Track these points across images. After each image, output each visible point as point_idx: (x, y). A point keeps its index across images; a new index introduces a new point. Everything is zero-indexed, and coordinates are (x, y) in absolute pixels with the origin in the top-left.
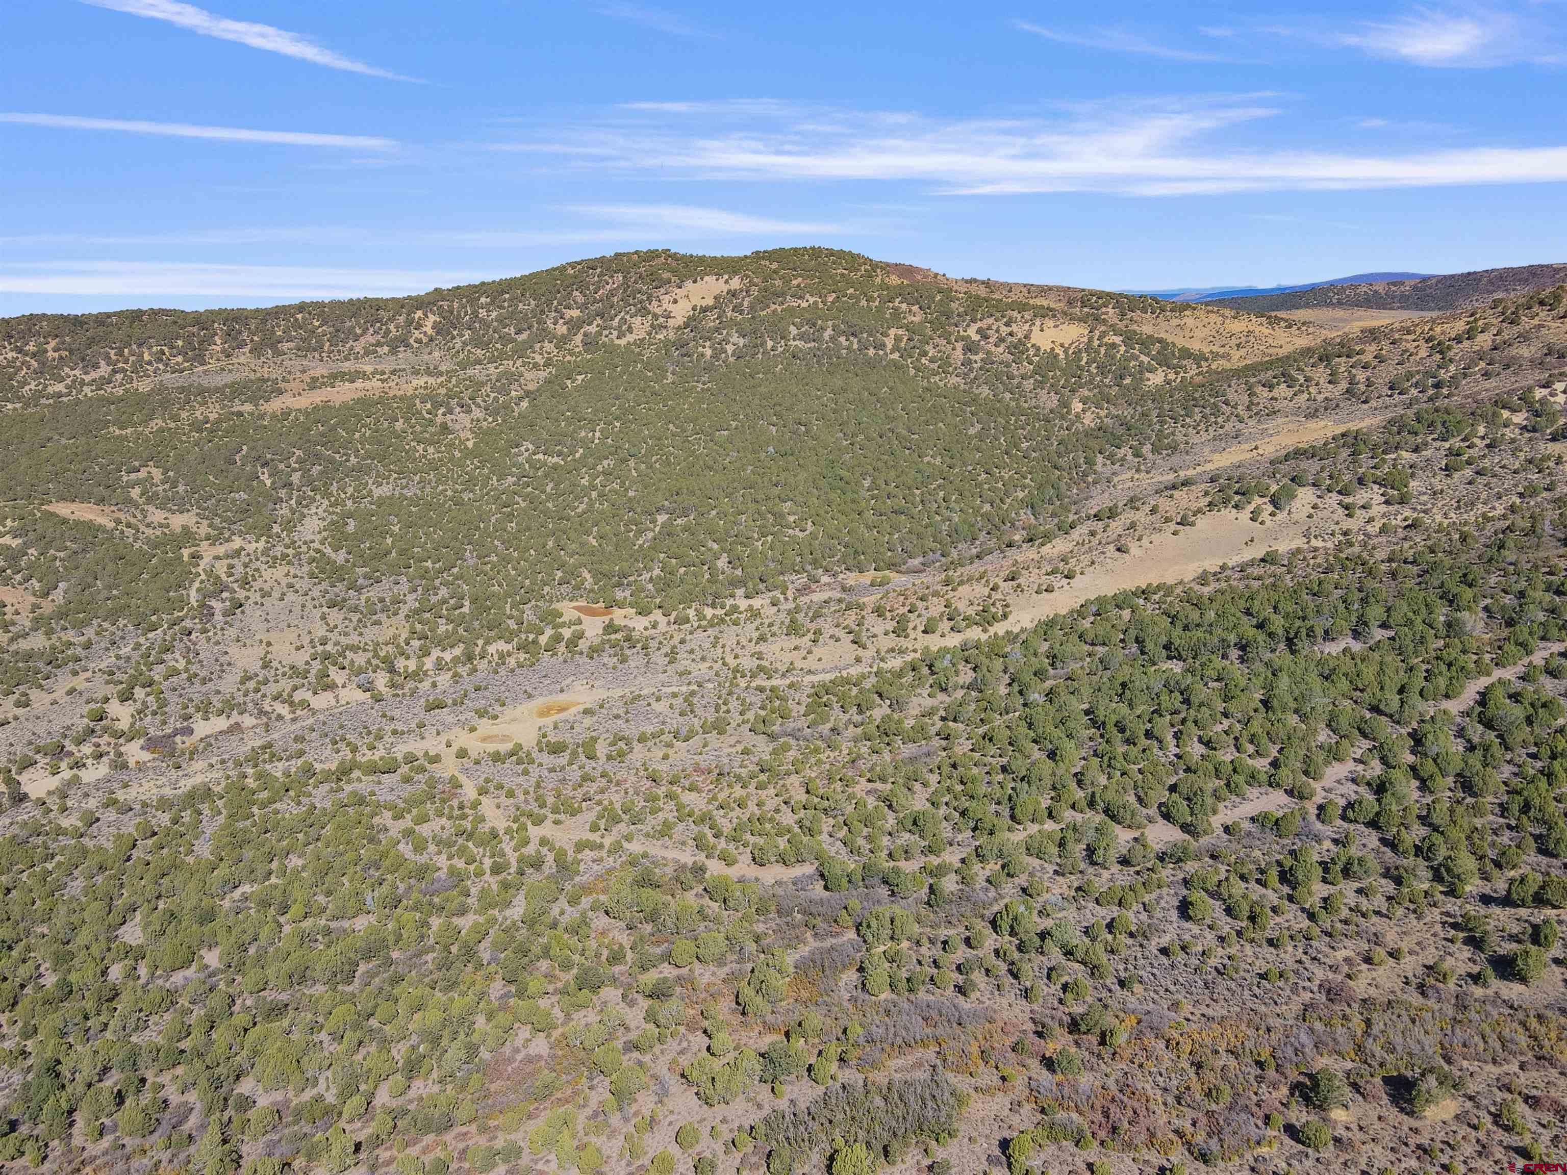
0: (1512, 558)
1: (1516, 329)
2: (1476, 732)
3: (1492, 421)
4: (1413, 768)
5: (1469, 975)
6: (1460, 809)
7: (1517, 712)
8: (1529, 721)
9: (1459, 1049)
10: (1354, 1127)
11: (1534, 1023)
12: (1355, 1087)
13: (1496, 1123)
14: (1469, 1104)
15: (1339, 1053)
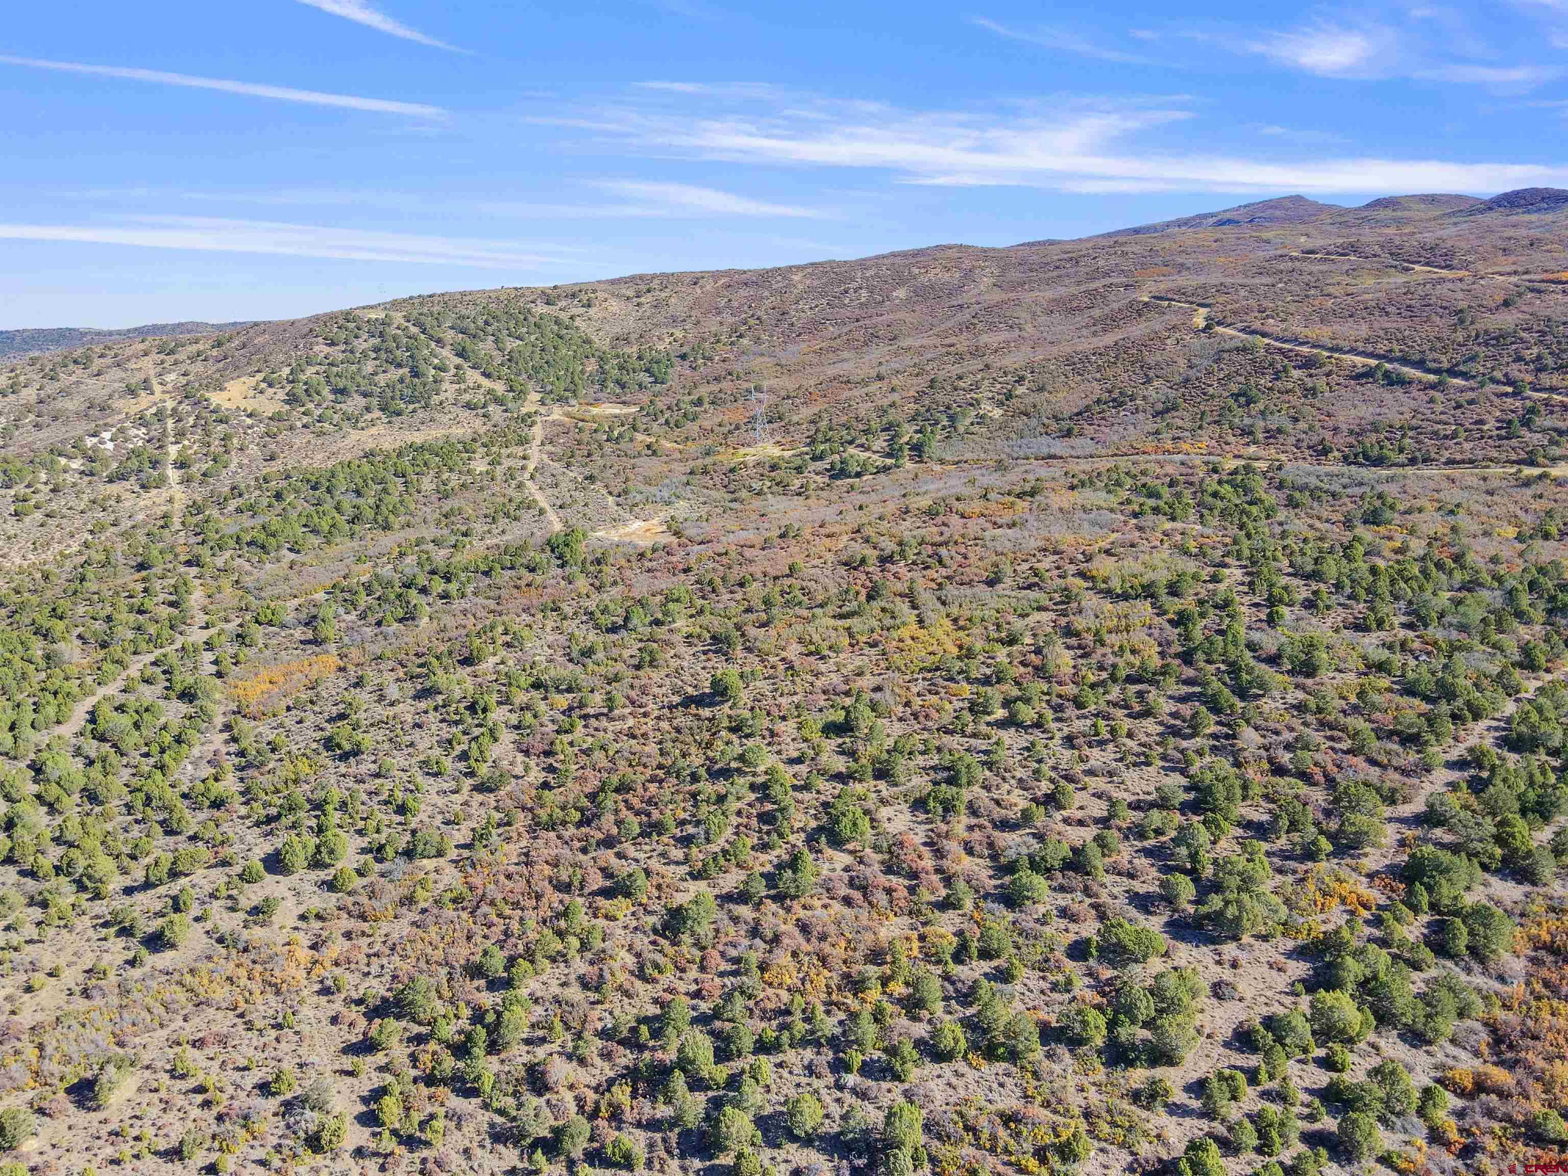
0: (94, 588)
1: (57, 385)
2: (92, 747)
3: (50, 467)
4: (38, 797)
5: (127, 962)
6: (90, 820)
7: (125, 721)
8: (137, 725)
9: (129, 1029)
10: (48, 1148)
11: (188, 978)
12: (41, 1111)
13: (173, 1077)
14: (147, 1073)
15: (18, 1089)
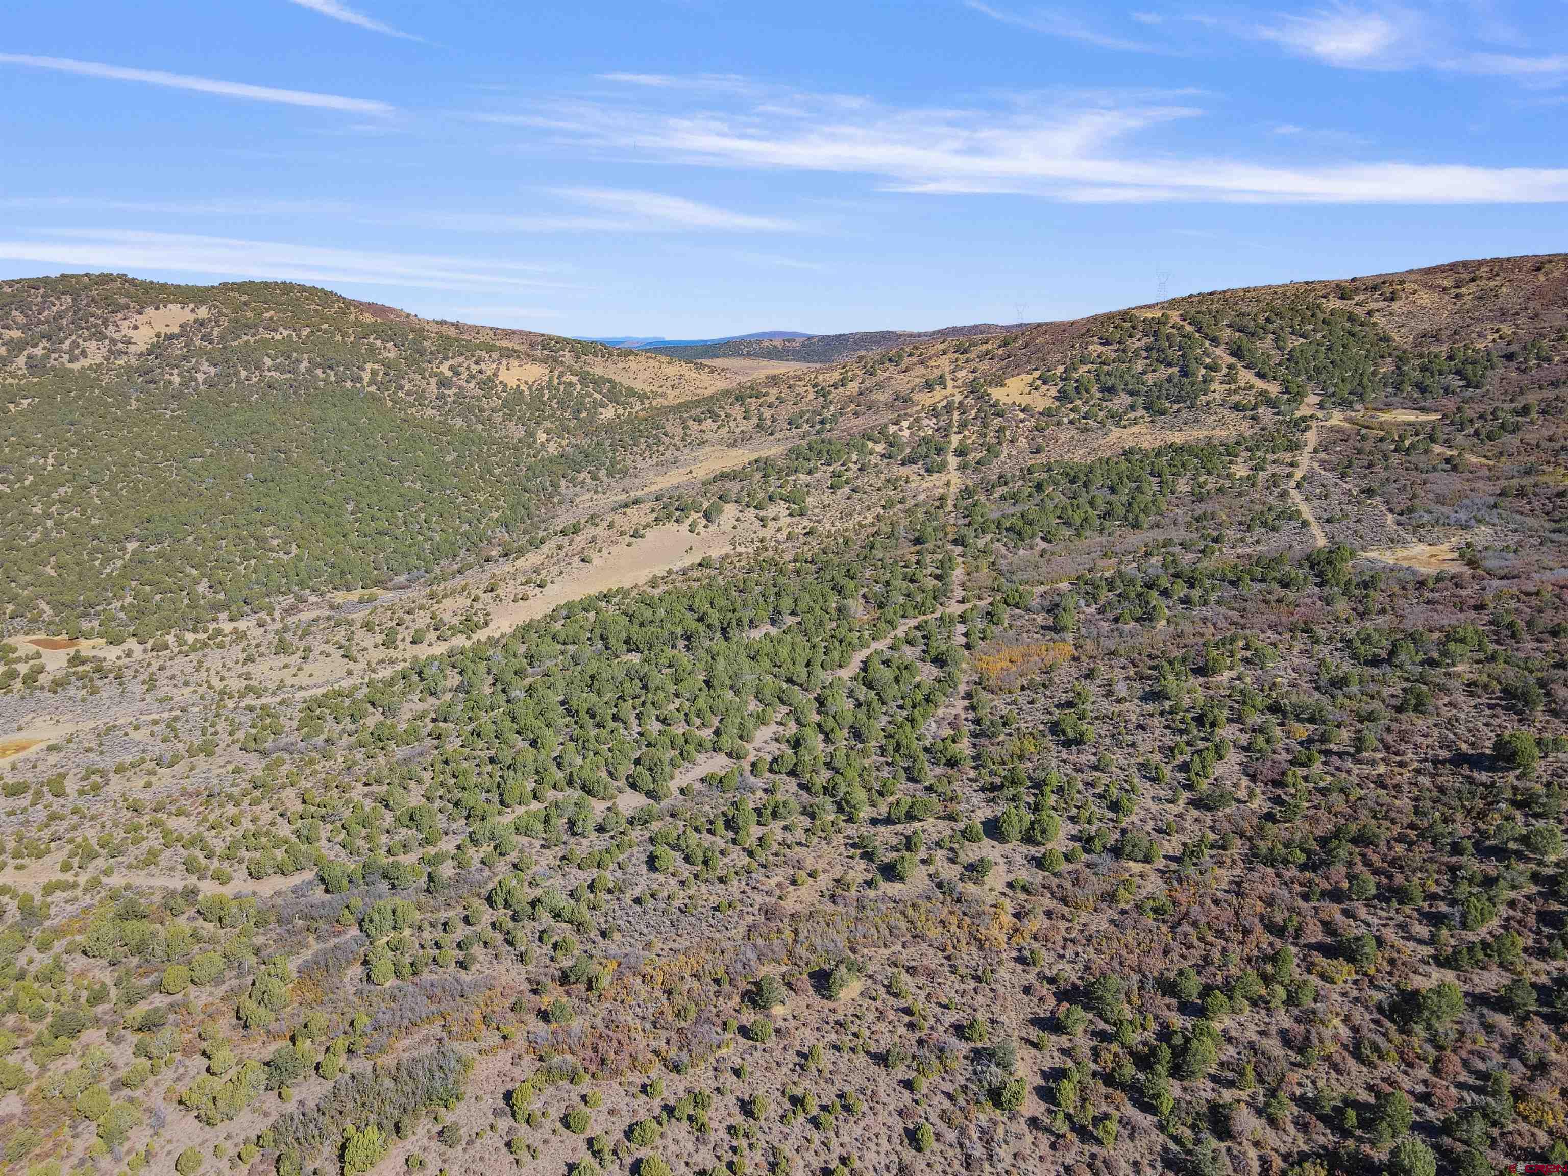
0: (880, 556)
1: (874, 379)
2: (862, 693)
3: (861, 450)
4: (819, 725)
5: (865, 882)
6: (853, 754)
7: (888, 674)
8: (897, 680)
9: (861, 940)
10: (790, 1017)
11: (910, 911)
12: (789, 985)
13: (888, 993)
14: (870, 981)
15: (776, 961)
